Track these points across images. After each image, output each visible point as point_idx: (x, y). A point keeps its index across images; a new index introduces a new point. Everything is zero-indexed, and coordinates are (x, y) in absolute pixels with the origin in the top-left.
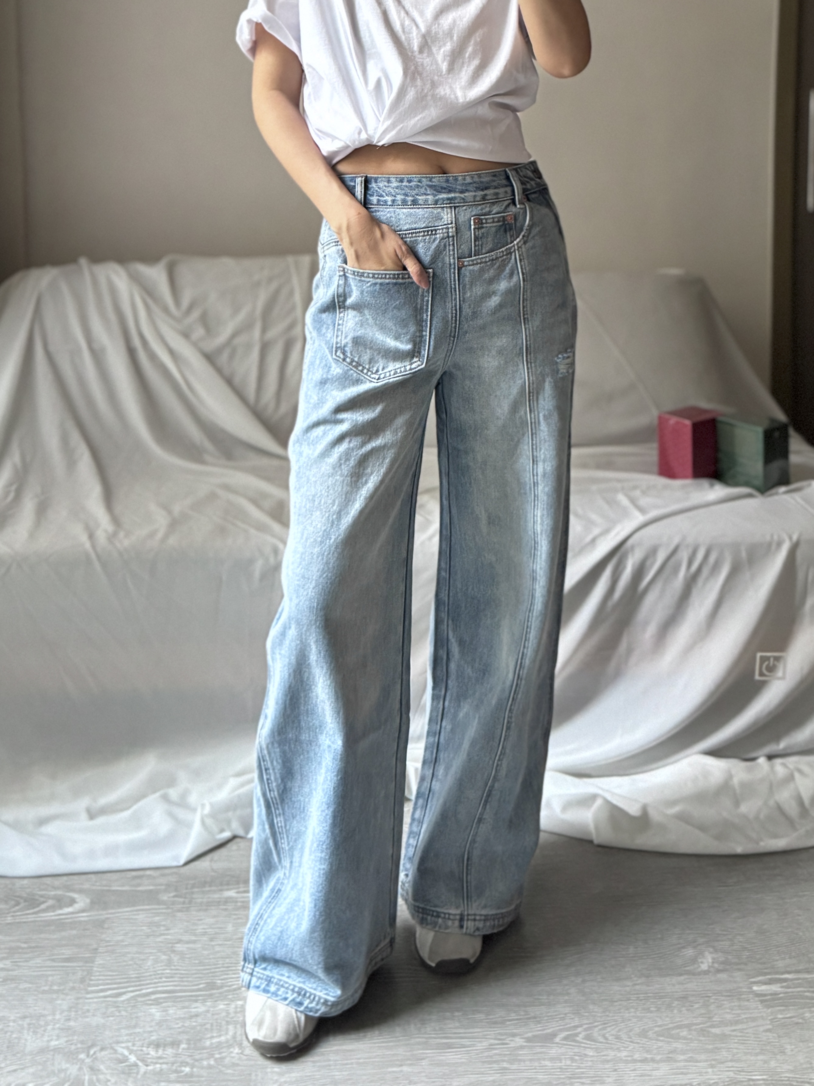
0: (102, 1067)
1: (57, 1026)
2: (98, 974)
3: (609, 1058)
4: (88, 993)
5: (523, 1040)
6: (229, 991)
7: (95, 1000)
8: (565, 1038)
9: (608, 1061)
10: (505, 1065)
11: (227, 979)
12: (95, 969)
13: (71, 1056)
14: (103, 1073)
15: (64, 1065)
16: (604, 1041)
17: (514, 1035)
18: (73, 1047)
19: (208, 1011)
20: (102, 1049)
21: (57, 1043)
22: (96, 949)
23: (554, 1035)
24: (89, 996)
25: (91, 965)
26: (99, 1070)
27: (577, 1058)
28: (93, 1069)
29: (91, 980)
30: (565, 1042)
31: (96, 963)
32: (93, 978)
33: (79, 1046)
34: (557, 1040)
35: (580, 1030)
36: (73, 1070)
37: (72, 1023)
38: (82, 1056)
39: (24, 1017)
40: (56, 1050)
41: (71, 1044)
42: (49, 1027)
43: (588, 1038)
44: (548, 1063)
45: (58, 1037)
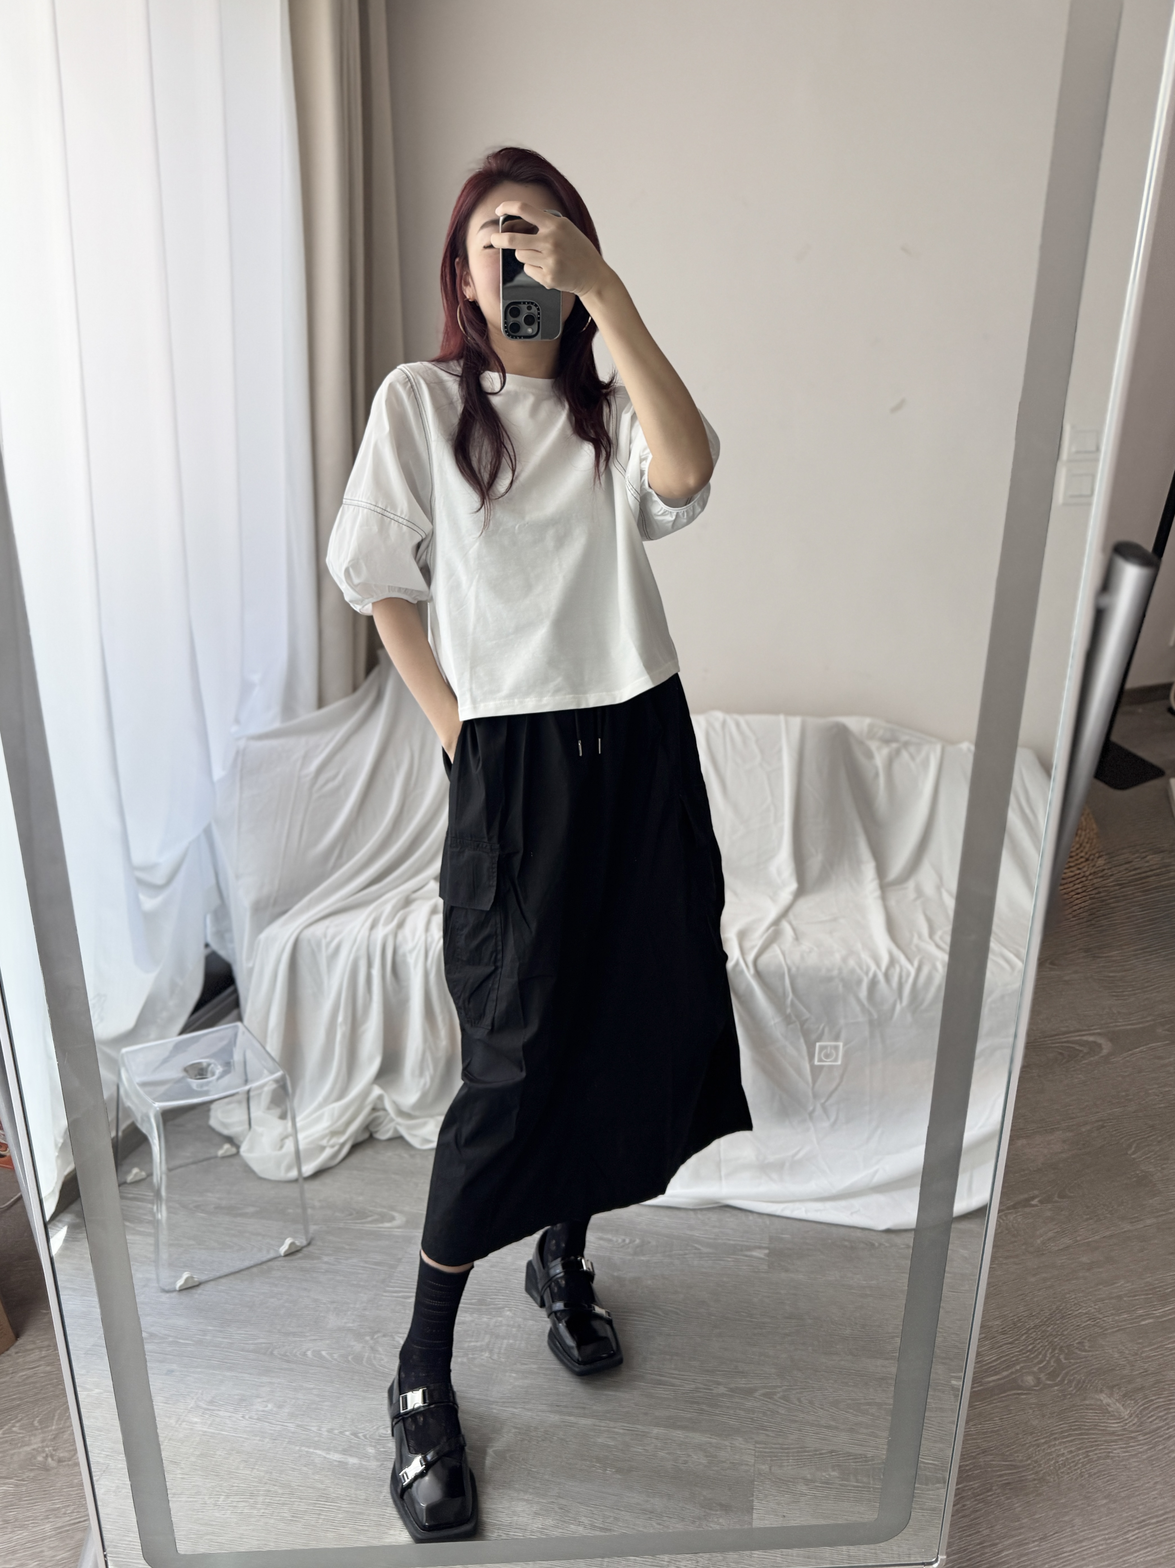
0: (380, 1349)
1: (355, 1312)
2: (396, 1278)
3: (797, 1419)
4: (386, 1291)
5: (726, 1389)
6: (494, 1309)
7: (389, 1298)
8: (764, 1395)
9: (796, 1421)
10: (704, 1407)
11: (496, 1299)
12: (396, 1274)
13: (359, 1336)
14: (380, 1354)
15: (353, 1343)
16: (798, 1403)
17: (719, 1384)
18: (363, 1330)
19: (472, 1321)
20: (384, 1336)
21: (351, 1325)
22: (400, 1259)
23: (755, 1390)
24: (385, 1294)
25: (393, 1270)
26: (377, 1351)
27: (769, 1413)
28: (373, 1349)
29: (390, 1282)
30: (762, 1398)
31: (398, 1270)
32: (393, 1281)
33: (368, 1330)
34: (757, 1394)
35: (779, 1389)
36: (358, 1347)
37: (367, 1313)
38: (368, 1338)
39: (333, 1302)
40: (349, 1330)
41: (362, 1328)
42: (349, 1313)
43: (785, 1398)
44: (742, 1413)
45: (354, 1321)
